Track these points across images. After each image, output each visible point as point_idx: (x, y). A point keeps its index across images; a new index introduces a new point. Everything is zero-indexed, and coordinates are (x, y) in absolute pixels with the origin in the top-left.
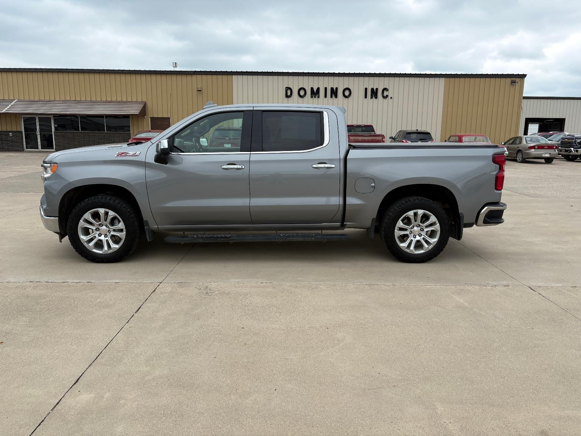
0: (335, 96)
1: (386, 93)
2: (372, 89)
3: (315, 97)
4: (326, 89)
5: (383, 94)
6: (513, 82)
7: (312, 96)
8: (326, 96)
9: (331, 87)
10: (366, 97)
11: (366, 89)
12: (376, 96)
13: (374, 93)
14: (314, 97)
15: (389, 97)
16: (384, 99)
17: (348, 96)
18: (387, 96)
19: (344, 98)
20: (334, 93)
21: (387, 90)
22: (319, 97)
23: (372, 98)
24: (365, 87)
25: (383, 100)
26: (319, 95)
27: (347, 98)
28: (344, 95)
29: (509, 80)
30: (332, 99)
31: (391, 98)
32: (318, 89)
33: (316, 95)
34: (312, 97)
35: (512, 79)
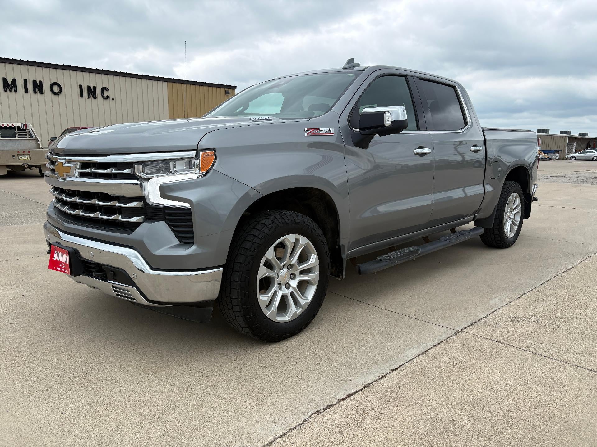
0: (39, 91)
1: (106, 93)
2: (89, 87)
3: (11, 91)
4: (25, 81)
5: (103, 94)
6: (227, 93)
7: (5, 89)
8: (26, 91)
9: (33, 79)
10: (82, 96)
11: (81, 87)
12: (94, 96)
13: (92, 92)
14: (9, 90)
15: (111, 98)
16: (105, 100)
17: (58, 93)
18: (108, 97)
19: (52, 95)
20: (38, 87)
21: (107, 89)
22: (16, 91)
23: (90, 98)
24: (79, 84)
25: (103, 101)
26: (17, 89)
27: (57, 96)
28: (52, 91)
29: (223, 90)
30: (36, 95)
31: (113, 99)
32: (14, 81)
33: (11, 88)
34: (5, 91)
35: (226, 89)
